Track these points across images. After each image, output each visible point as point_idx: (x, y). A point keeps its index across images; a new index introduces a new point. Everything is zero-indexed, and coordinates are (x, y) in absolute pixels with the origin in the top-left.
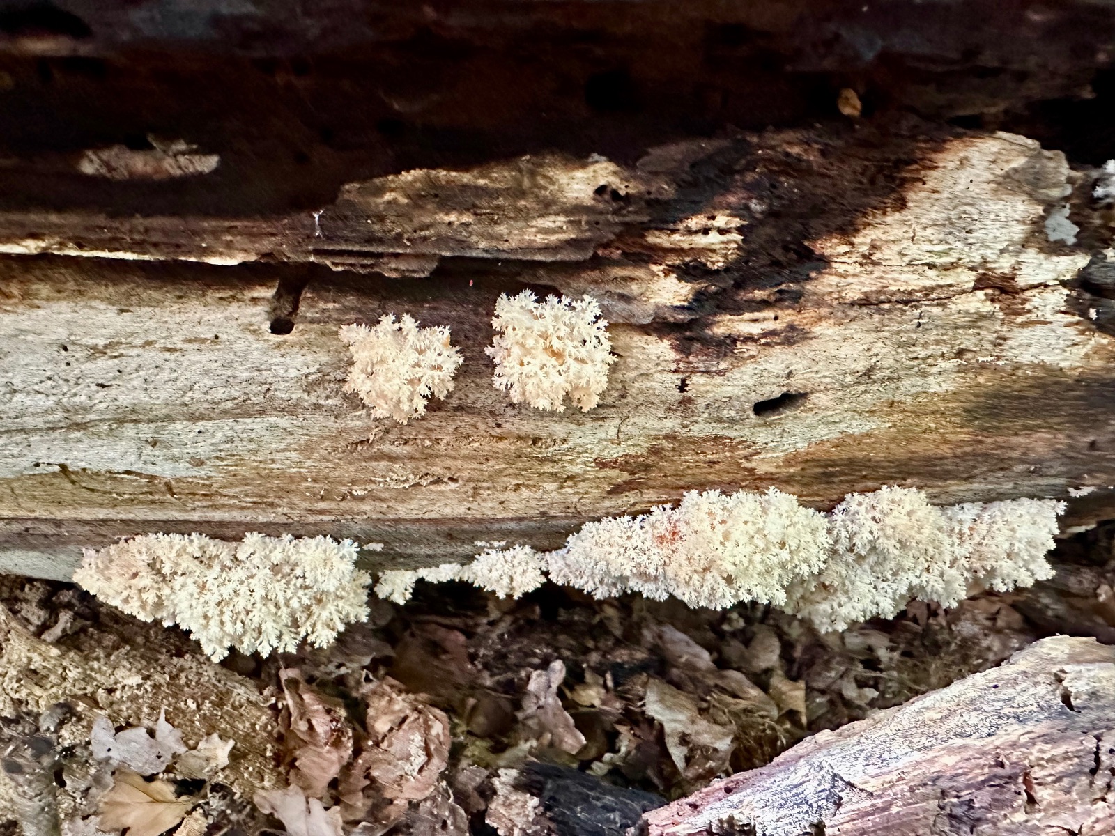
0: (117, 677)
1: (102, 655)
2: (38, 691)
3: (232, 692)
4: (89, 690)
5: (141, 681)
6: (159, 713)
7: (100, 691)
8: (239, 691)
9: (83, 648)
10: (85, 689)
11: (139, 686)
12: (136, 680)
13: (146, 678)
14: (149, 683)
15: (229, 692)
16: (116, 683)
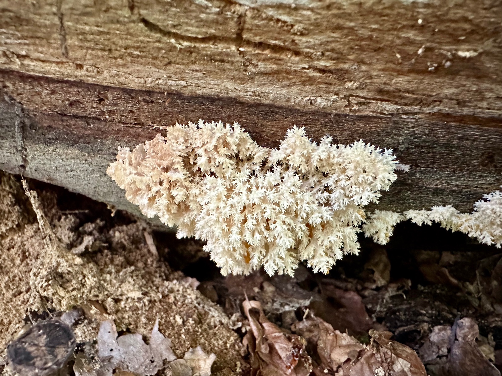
0: (123, 289)
1: (113, 271)
2: (62, 293)
3: (208, 313)
4: (101, 297)
5: (141, 296)
6: (153, 324)
7: (110, 299)
8: (213, 314)
9: (100, 264)
10: (97, 296)
11: (139, 299)
12: (137, 294)
13: (145, 294)
14: (147, 298)
15: (206, 313)
16: (121, 295)
